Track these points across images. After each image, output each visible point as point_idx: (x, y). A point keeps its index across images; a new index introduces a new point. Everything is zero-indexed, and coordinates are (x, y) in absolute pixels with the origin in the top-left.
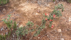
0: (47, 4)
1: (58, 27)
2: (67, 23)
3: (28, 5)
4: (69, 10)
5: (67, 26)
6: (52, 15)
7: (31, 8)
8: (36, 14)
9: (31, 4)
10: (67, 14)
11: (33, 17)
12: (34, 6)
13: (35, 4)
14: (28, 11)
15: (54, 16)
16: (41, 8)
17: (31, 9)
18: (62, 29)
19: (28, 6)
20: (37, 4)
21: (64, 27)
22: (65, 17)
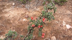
0: (37, 8)
1: (51, 34)
2: (61, 28)
3: (14, 10)
4: (61, 13)
5: (62, 32)
6: (40, 18)
7: (18, 13)
8: (24, 20)
9: (17, 9)
10: (60, 17)
11: (19, 24)
12: (22, 11)
13: (22, 8)
14: (13, 17)
15: (44, 20)
16: (30, 12)
17: (18, 14)
18: (57, 36)
19: (14, 11)
20: (25, 8)
21: (59, 33)
22: (58, 21)
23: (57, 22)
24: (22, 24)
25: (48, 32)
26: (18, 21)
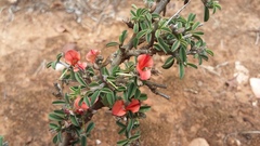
0: (116, 10)
1: (186, 127)
2: (229, 94)
3: (15, 23)
5: (234, 114)
7: (31, 35)
9: (29, 18)
10: (222, 47)
11: (35, 89)
12: (48, 27)
13: (50, 14)
14: (7, 58)
16: (85, 30)
17: (31, 41)
18: (214, 136)
19: (13, 30)
20: (62, 15)
21: (221, 119)
22: (215, 64)
23: (211, 69)
24: (46, 85)
25: (172, 118)
26: (30, 73)
